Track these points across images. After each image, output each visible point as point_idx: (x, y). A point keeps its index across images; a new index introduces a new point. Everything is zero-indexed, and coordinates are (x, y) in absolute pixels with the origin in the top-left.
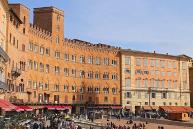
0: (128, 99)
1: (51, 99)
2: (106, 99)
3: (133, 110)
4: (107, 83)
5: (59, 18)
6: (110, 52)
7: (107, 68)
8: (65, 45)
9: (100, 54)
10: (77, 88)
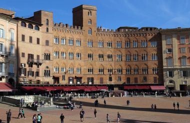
0: (171, 78)
1: (84, 81)
2: (145, 79)
3: (178, 89)
4: (145, 64)
5: (91, 12)
6: (148, 35)
7: (145, 50)
8: (98, 35)
9: (137, 37)
10: (114, 70)
